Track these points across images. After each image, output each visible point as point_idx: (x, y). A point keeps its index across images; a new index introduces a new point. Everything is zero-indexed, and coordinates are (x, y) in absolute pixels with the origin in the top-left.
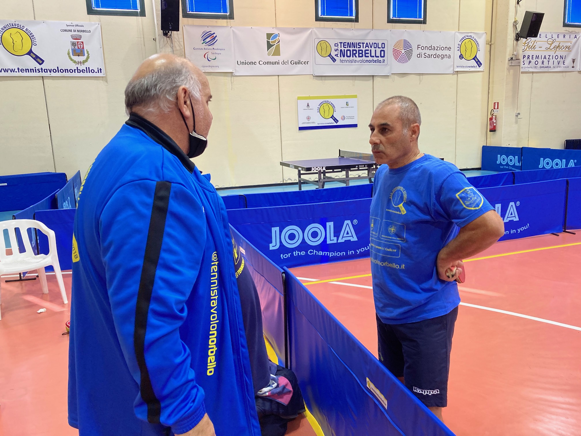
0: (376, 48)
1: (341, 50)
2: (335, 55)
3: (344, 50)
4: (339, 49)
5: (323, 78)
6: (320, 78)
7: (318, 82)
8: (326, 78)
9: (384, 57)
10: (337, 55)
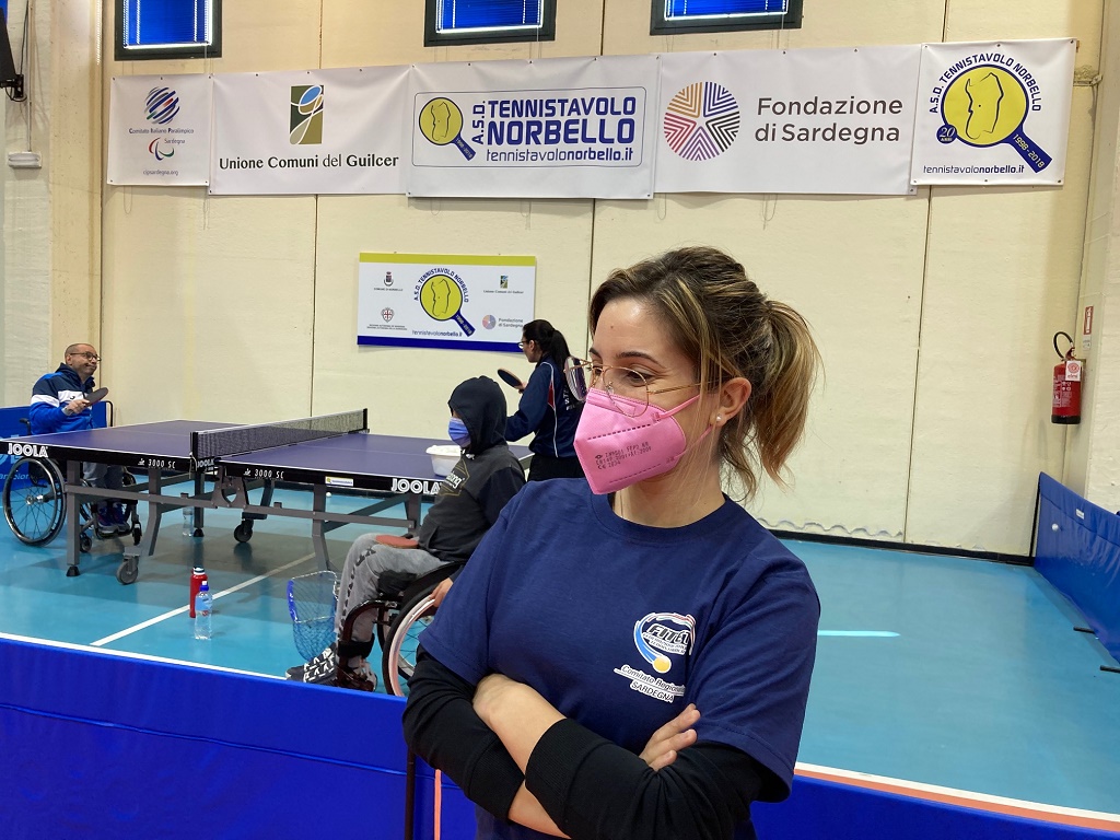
0: (605, 113)
1: (492, 125)
2: (474, 139)
3: (502, 124)
4: (488, 119)
5: (436, 204)
6: (428, 203)
7: (422, 215)
8: (446, 204)
9: (630, 139)
10: (477, 139)
